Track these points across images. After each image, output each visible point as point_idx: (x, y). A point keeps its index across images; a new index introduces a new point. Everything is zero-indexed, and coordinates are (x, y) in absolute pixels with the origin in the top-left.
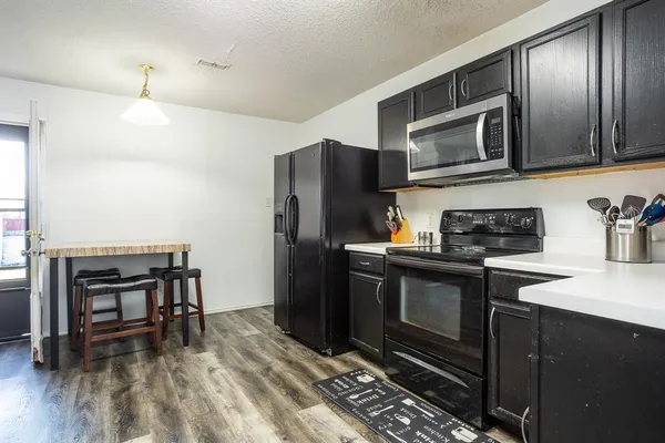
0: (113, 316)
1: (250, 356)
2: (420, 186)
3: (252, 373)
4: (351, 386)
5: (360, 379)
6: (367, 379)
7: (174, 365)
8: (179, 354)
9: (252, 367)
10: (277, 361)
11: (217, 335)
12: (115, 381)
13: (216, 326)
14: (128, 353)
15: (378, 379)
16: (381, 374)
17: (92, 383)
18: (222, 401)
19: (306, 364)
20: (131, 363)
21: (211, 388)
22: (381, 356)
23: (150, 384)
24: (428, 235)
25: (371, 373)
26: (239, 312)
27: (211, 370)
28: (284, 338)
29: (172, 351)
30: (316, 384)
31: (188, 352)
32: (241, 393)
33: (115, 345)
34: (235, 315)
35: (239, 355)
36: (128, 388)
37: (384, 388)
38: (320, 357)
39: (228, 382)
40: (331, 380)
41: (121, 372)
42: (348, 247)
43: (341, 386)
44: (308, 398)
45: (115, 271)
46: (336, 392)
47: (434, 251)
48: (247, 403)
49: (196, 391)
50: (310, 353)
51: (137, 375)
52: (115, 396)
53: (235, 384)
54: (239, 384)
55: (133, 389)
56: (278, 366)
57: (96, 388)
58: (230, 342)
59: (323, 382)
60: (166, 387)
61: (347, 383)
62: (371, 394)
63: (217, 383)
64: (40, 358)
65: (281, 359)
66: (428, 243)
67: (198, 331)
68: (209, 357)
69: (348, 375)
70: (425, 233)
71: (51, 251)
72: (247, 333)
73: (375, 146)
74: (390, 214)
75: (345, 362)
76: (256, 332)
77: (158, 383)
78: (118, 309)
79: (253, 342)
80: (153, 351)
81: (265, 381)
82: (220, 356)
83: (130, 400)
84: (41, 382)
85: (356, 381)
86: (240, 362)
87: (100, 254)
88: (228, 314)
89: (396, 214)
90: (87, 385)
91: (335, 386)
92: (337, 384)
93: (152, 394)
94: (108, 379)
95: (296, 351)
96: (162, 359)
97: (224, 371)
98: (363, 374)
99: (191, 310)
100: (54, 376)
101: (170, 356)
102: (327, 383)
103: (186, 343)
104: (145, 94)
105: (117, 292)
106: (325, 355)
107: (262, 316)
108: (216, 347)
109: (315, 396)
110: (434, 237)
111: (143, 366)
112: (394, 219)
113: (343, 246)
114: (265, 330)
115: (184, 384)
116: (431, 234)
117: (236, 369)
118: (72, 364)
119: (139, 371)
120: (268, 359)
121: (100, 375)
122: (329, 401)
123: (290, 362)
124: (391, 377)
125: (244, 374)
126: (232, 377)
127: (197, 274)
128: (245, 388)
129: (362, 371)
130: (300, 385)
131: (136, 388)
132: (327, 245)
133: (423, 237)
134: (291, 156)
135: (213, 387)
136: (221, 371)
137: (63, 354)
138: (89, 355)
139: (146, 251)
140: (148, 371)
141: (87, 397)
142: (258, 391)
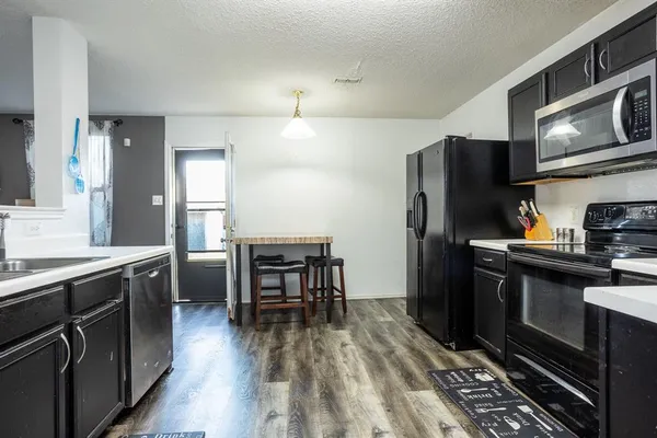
0: (278, 292)
1: (379, 338)
2: (553, 177)
3: (376, 353)
4: (466, 381)
5: (478, 376)
6: (487, 378)
7: (317, 336)
8: (322, 328)
9: (378, 348)
10: (400, 346)
11: (356, 318)
12: (274, 341)
13: (357, 310)
14: (287, 322)
15: (498, 380)
16: (503, 375)
17: (260, 339)
18: (345, 369)
19: (428, 353)
20: (287, 329)
21: (340, 358)
22: (502, 358)
23: (296, 347)
24: (567, 232)
25: (492, 373)
26: (380, 300)
27: (344, 345)
28: (414, 327)
29: (318, 325)
30: (431, 372)
31: (329, 328)
32: (362, 367)
33: (279, 315)
34: (375, 303)
35: (369, 335)
36: (281, 347)
37: (502, 389)
38: (444, 349)
39: (354, 355)
40: (448, 372)
41: (279, 335)
42: (473, 243)
43: (456, 379)
44: (420, 383)
45: (280, 257)
46: (448, 382)
47: (576, 251)
48: (365, 375)
49: (328, 358)
50: (434, 344)
51: (289, 340)
52: (272, 351)
53: (360, 360)
54: (363, 359)
55: (284, 349)
56: (401, 351)
57: (262, 342)
58: (365, 325)
59: (438, 372)
60: (307, 352)
61: (463, 378)
62: (484, 392)
63: (345, 356)
64: (232, 317)
65: (406, 345)
66: (567, 241)
67: (341, 312)
68: (345, 335)
69: (466, 370)
70: (564, 230)
71: (237, 239)
72: (382, 319)
73: (505, 137)
74: (523, 209)
75: (468, 358)
76: (390, 319)
77: (303, 347)
78: (283, 287)
79: (385, 327)
80: (304, 324)
81: (386, 362)
82: (354, 335)
83: (281, 355)
84: (231, 332)
85: (473, 377)
86: (369, 342)
87: (266, 243)
88: (370, 301)
89: (530, 209)
90: (257, 340)
91: (450, 378)
92: (453, 376)
93: (295, 354)
94: (270, 338)
95: (422, 341)
96: (309, 330)
97: (354, 347)
98: (483, 372)
99: (336, 293)
100: (238, 330)
101: (315, 329)
102: (442, 374)
103: (329, 321)
104: (297, 114)
105: (282, 273)
106: (449, 348)
107: (399, 307)
108: (352, 327)
109: (427, 383)
110: (576, 234)
111: (295, 333)
112: (527, 214)
113: (467, 242)
114: (399, 319)
115: (320, 351)
116: (572, 231)
117: (364, 347)
118: (250, 325)
119: (291, 336)
120: (394, 343)
121: (266, 335)
122: (439, 389)
123: (412, 349)
124: (513, 381)
125: (369, 352)
126: (359, 353)
127: (340, 263)
128: (368, 364)
129: (483, 369)
130: (416, 371)
131: (287, 348)
132: (451, 240)
133: (561, 234)
134: (420, 155)
135: (341, 358)
136: (352, 346)
137: (246, 316)
138: (261, 319)
139: (298, 242)
140: (297, 338)
141: (254, 348)
142: (377, 368)
